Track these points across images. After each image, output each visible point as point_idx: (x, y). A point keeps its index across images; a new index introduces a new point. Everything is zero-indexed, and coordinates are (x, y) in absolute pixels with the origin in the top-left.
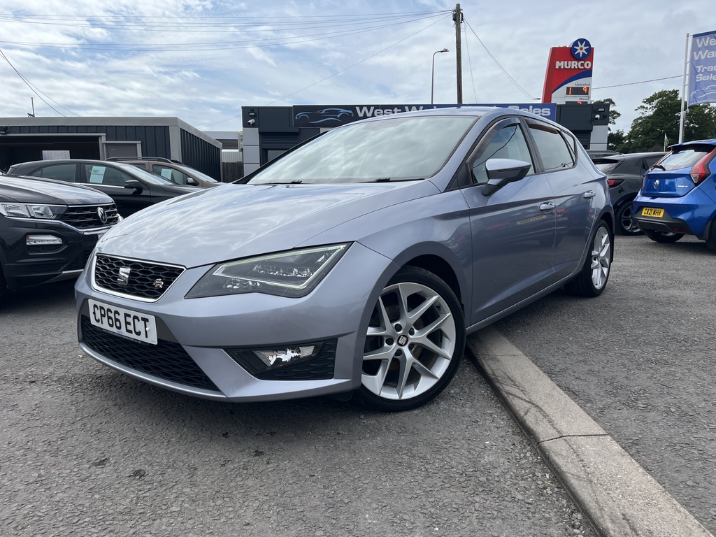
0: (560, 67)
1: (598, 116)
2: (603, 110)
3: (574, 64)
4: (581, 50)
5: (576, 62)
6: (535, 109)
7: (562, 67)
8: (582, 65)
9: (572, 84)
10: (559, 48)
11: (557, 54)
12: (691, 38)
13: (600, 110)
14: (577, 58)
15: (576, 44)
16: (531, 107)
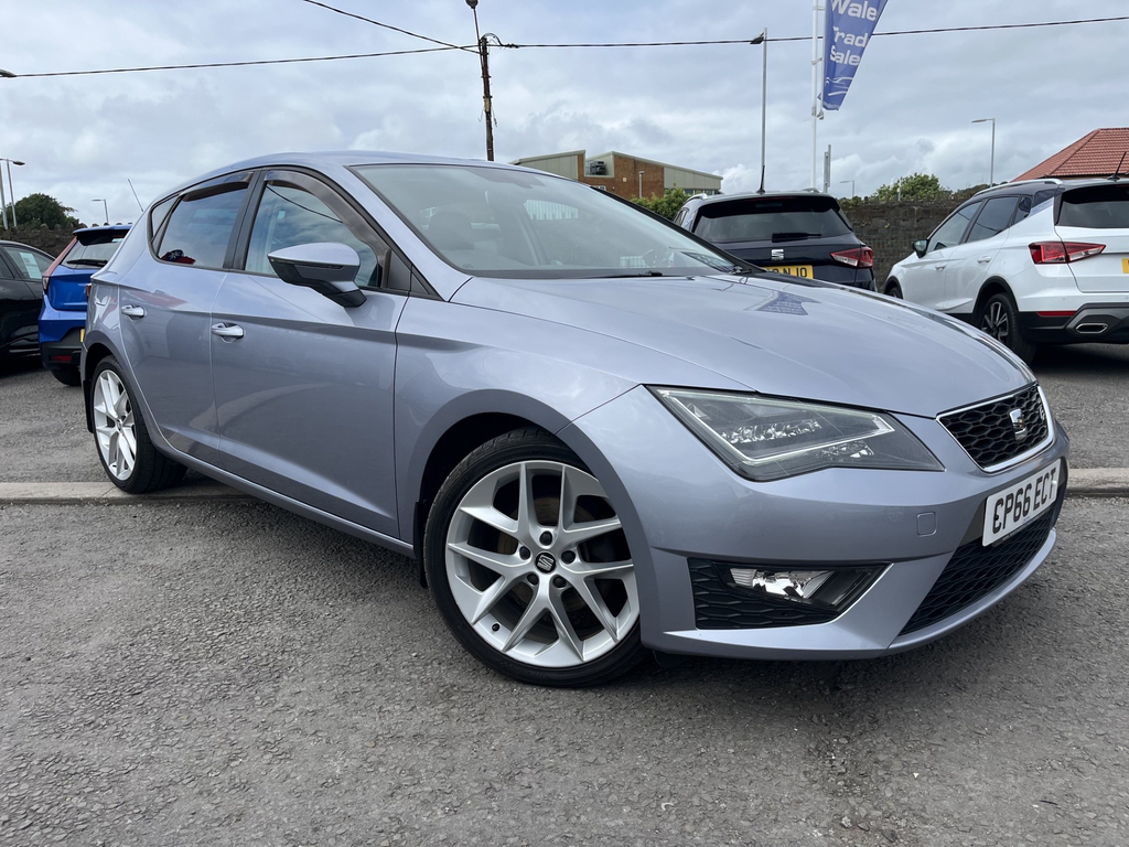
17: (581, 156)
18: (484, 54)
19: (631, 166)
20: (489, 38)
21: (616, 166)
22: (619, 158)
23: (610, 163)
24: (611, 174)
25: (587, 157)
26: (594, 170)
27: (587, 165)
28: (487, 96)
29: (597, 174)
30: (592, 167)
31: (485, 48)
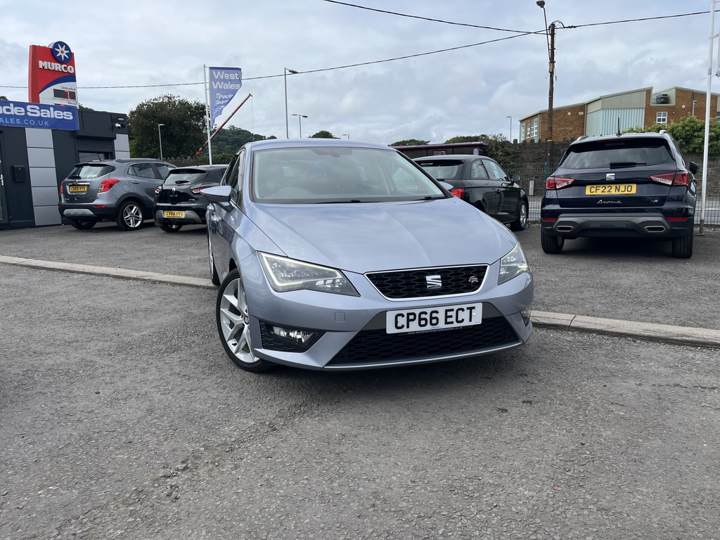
0: (43, 67)
1: (118, 125)
2: (123, 119)
3: (57, 67)
4: (62, 53)
5: (59, 65)
6: (56, 112)
7: (46, 68)
8: (65, 68)
9: (58, 87)
10: (39, 47)
11: (37, 53)
12: (208, 70)
13: (120, 119)
14: (58, 60)
15: (56, 45)
16: (52, 109)
17: (649, 91)
18: (553, 35)
19: (690, 96)
20: (556, 24)
21: (677, 97)
22: (681, 92)
23: (672, 95)
24: (673, 103)
25: (654, 92)
26: (659, 101)
27: (653, 98)
28: (552, 61)
29: (662, 103)
30: (658, 99)
31: (553, 31)
